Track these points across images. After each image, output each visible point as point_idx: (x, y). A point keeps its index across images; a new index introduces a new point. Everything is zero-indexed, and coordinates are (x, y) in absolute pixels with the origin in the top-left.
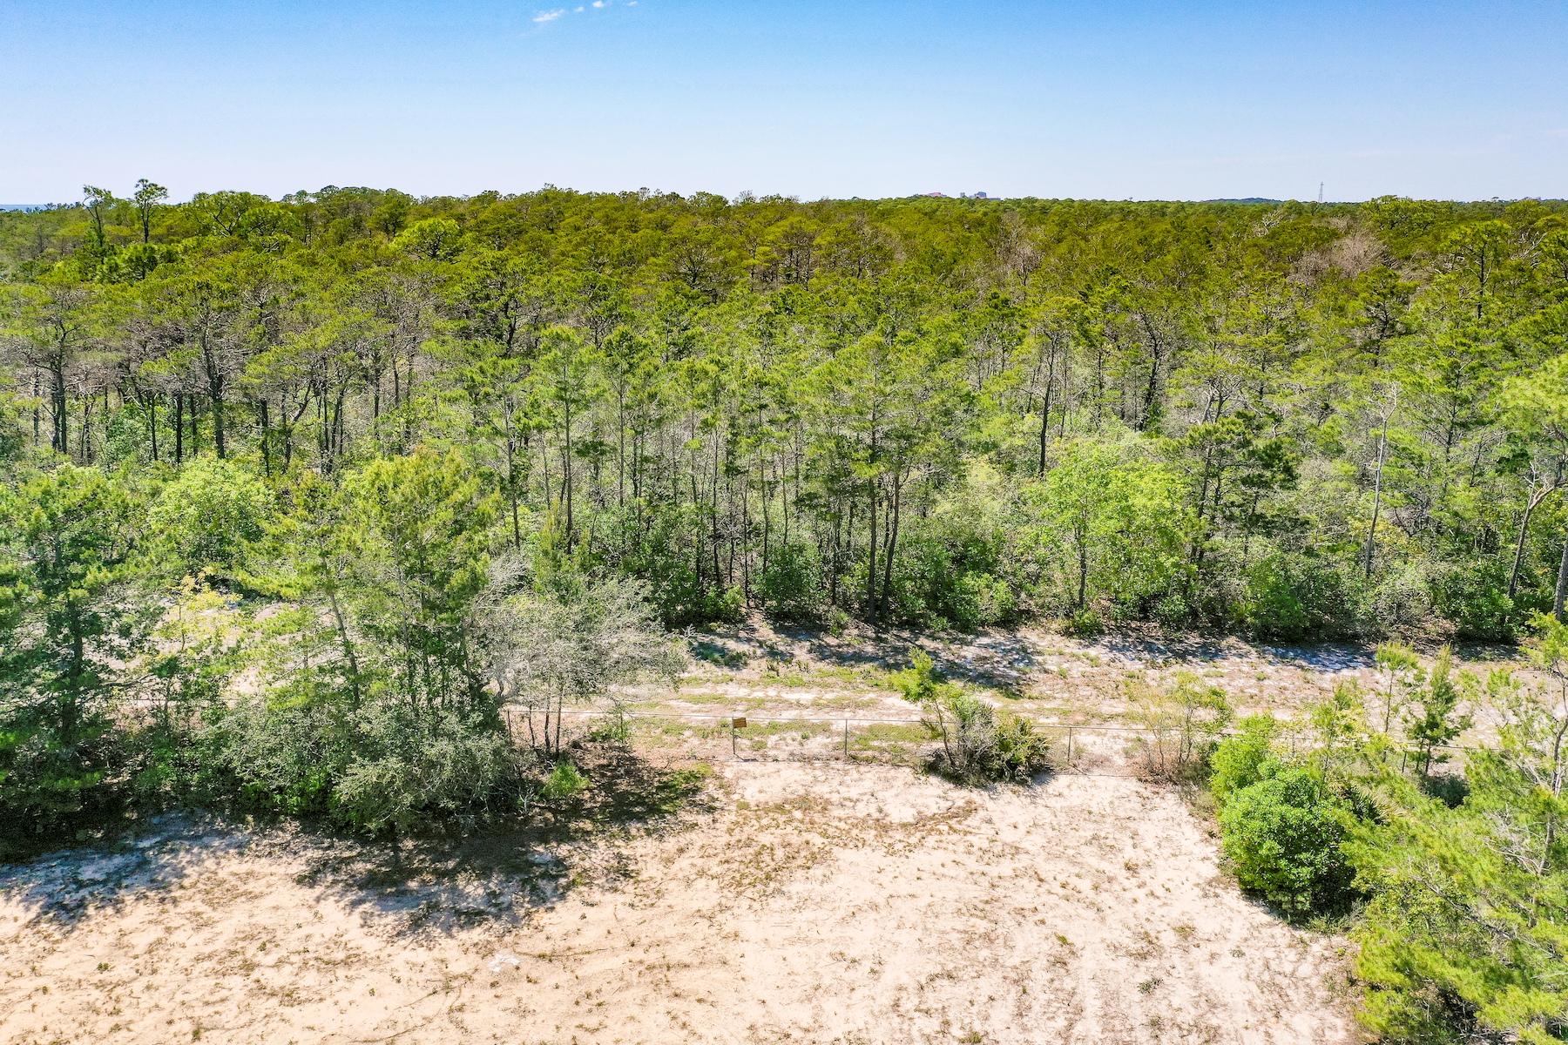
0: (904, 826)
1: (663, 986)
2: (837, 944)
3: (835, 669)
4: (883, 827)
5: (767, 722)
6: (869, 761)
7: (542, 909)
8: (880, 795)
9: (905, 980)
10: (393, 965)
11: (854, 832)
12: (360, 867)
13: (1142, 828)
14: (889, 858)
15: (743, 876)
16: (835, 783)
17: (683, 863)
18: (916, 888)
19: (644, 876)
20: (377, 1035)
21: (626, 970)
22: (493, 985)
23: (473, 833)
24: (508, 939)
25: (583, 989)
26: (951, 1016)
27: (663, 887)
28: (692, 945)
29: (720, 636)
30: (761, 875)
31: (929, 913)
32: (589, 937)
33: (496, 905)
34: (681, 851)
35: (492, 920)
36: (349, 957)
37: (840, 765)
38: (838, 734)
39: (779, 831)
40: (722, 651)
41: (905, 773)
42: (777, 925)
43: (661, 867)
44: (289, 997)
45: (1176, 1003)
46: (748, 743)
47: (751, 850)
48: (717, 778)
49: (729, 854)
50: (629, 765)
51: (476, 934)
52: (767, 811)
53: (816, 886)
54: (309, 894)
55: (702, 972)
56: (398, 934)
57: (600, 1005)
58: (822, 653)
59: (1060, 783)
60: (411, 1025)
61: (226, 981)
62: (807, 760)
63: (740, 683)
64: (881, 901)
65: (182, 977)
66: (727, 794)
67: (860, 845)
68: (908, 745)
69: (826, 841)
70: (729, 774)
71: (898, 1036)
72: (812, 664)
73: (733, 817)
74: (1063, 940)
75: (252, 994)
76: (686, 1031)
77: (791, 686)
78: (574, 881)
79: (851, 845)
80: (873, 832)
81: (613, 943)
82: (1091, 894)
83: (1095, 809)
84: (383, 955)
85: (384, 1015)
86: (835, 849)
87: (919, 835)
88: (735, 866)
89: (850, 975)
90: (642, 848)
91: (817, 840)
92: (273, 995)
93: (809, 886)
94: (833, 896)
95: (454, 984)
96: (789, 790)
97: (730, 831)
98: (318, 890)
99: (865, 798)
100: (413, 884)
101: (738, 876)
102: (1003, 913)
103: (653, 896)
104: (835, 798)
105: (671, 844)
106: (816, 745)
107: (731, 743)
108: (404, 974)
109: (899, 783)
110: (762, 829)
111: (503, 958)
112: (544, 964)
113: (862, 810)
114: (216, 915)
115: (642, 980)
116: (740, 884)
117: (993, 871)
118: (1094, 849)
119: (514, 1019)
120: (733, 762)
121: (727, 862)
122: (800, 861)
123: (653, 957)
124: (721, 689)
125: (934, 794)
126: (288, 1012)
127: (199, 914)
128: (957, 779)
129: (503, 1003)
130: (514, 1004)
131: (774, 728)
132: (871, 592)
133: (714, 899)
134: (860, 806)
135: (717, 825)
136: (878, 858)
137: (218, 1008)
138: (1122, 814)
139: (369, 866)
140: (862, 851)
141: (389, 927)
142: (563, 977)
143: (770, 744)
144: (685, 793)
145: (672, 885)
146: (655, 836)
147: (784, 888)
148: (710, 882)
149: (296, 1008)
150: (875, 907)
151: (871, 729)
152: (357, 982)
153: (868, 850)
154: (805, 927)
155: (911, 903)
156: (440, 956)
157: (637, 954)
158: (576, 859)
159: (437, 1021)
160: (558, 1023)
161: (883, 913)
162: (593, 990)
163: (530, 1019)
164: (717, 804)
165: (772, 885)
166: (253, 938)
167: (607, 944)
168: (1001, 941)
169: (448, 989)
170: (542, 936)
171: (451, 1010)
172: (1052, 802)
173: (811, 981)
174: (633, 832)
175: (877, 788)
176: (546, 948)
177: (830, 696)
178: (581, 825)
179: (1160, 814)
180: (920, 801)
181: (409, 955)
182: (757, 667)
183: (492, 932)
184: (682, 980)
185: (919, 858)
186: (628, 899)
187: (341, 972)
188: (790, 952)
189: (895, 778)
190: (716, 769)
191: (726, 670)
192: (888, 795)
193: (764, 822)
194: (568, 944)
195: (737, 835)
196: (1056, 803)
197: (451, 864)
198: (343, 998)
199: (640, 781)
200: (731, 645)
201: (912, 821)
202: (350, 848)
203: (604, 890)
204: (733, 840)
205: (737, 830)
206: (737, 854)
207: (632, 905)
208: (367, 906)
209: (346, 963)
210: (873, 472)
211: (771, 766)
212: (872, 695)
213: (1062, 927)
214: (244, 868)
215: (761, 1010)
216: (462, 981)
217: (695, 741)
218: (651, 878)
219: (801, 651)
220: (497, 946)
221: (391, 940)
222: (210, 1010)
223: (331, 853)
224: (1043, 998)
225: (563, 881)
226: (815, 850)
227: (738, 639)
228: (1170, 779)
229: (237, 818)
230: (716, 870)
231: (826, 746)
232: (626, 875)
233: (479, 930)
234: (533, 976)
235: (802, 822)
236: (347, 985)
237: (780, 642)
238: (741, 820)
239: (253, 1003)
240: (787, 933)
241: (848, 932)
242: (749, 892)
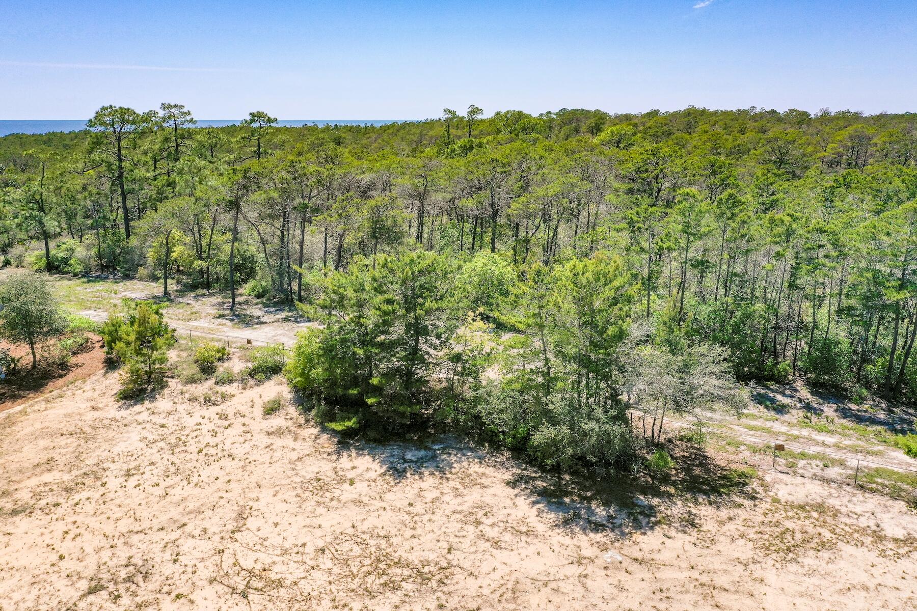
0: (896, 540)
1: (709, 598)
2: (834, 606)
3: (854, 425)
4: (879, 537)
5: (799, 451)
6: (872, 491)
7: (639, 532)
8: (879, 515)
10: (551, 542)
11: (856, 535)
12: (540, 484)
14: (881, 558)
15: (771, 544)
16: (845, 500)
17: (731, 527)
18: (899, 583)
19: (704, 528)
20: (539, 577)
21: (687, 582)
22: (605, 568)
23: (603, 479)
24: (616, 544)
25: (659, 585)
27: (716, 538)
28: (731, 579)
29: (773, 391)
30: (784, 547)
31: (909, 604)
32: (665, 556)
33: (612, 523)
34: (730, 519)
35: (609, 531)
36: (529, 531)
37: (850, 489)
38: (851, 469)
39: (799, 522)
40: (773, 401)
41: (901, 505)
42: (791, 581)
43: (716, 525)
44: (496, 544)
46: (784, 462)
47: (778, 530)
48: (761, 479)
49: (763, 528)
50: (702, 460)
51: (599, 537)
52: (793, 507)
53: (823, 564)
54: (512, 492)
55: (736, 597)
56: (556, 526)
57: (668, 598)
58: (845, 413)
60: (557, 578)
61: (466, 527)
62: (826, 481)
63: (783, 422)
64: (871, 585)
65: (446, 519)
66: (766, 491)
67: (859, 545)
68: (905, 486)
69: (834, 536)
70: (768, 479)
72: (836, 419)
73: (768, 506)
75: (478, 537)
77: (820, 431)
78: (660, 520)
79: (852, 543)
80: (870, 539)
81: (680, 563)
84: (547, 535)
85: (543, 568)
86: (840, 543)
87: (907, 549)
88: (766, 537)
90: (705, 511)
91: (827, 535)
92: (488, 540)
93: (817, 562)
94: (834, 573)
95: (584, 561)
96: (810, 497)
97: (765, 514)
98: (517, 491)
99: (867, 515)
100: (567, 500)
101: (767, 544)
103: (708, 542)
104: (844, 510)
105: (724, 513)
106: (833, 472)
107: (772, 459)
108: (557, 548)
109: (896, 510)
110: (787, 518)
111: (612, 555)
112: (636, 565)
113: (863, 522)
114: (465, 492)
115: (696, 590)
116: (768, 549)
119: (616, 591)
120: (772, 472)
121: (761, 533)
122: (813, 545)
123: (704, 579)
124: (769, 424)
126: (494, 551)
127: (457, 489)
129: (610, 580)
130: (616, 583)
131: (804, 456)
132: (888, 378)
133: (750, 554)
134: (862, 519)
135: (757, 509)
136: (873, 557)
137: (461, 540)
139: (544, 484)
140: (861, 549)
141: (551, 521)
142: (647, 576)
143: (799, 465)
144: (738, 484)
145: (722, 538)
146: (714, 506)
147: (799, 559)
148: (748, 542)
149: (499, 551)
150: (866, 589)
151: (877, 470)
152: (531, 545)
153: (866, 550)
154: (811, 588)
155: (895, 593)
156: (577, 544)
157: (695, 574)
158: (662, 508)
159: (572, 579)
160: (641, 601)
161: (873, 594)
162: (664, 588)
163: (625, 594)
164: (758, 496)
165: (791, 555)
166: (481, 508)
167: (676, 563)
169: (580, 563)
170: (637, 548)
171: (580, 576)
174: (700, 500)
175: (877, 510)
176: (639, 555)
177: (847, 442)
178: (668, 489)
180: (910, 526)
181: (560, 538)
182: (797, 415)
183: (608, 538)
184: (722, 598)
186: (693, 540)
187: (524, 538)
188: (799, 601)
189: (891, 506)
190: (760, 474)
191: (773, 413)
192: (886, 517)
193: (790, 514)
194: (652, 557)
195: (769, 517)
197: (589, 494)
198: (523, 552)
199: (708, 471)
200: (779, 397)
201: (902, 538)
202: (535, 472)
203: (678, 530)
204: (766, 521)
205: (770, 515)
206: (768, 529)
207: (695, 544)
208: (541, 506)
209: (527, 534)
210: (901, 296)
211: (799, 480)
212: (880, 448)
214: (481, 470)
216: (588, 561)
217: (748, 454)
218: (709, 531)
219: (829, 410)
220: (610, 546)
221: (552, 528)
222: (457, 540)
223: (525, 473)
225: (653, 519)
226: (825, 540)
227: (784, 395)
229: (480, 443)
230: (752, 536)
231: (841, 474)
232: (693, 525)
233: (600, 535)
234: (630, 569)
235: (817, 520)
236: (526, 546)
237: (814, 401)
238: (773, 509)
239: (478, 542)
240: (798, 588)
241: (843, 599)
242: (774, 556)
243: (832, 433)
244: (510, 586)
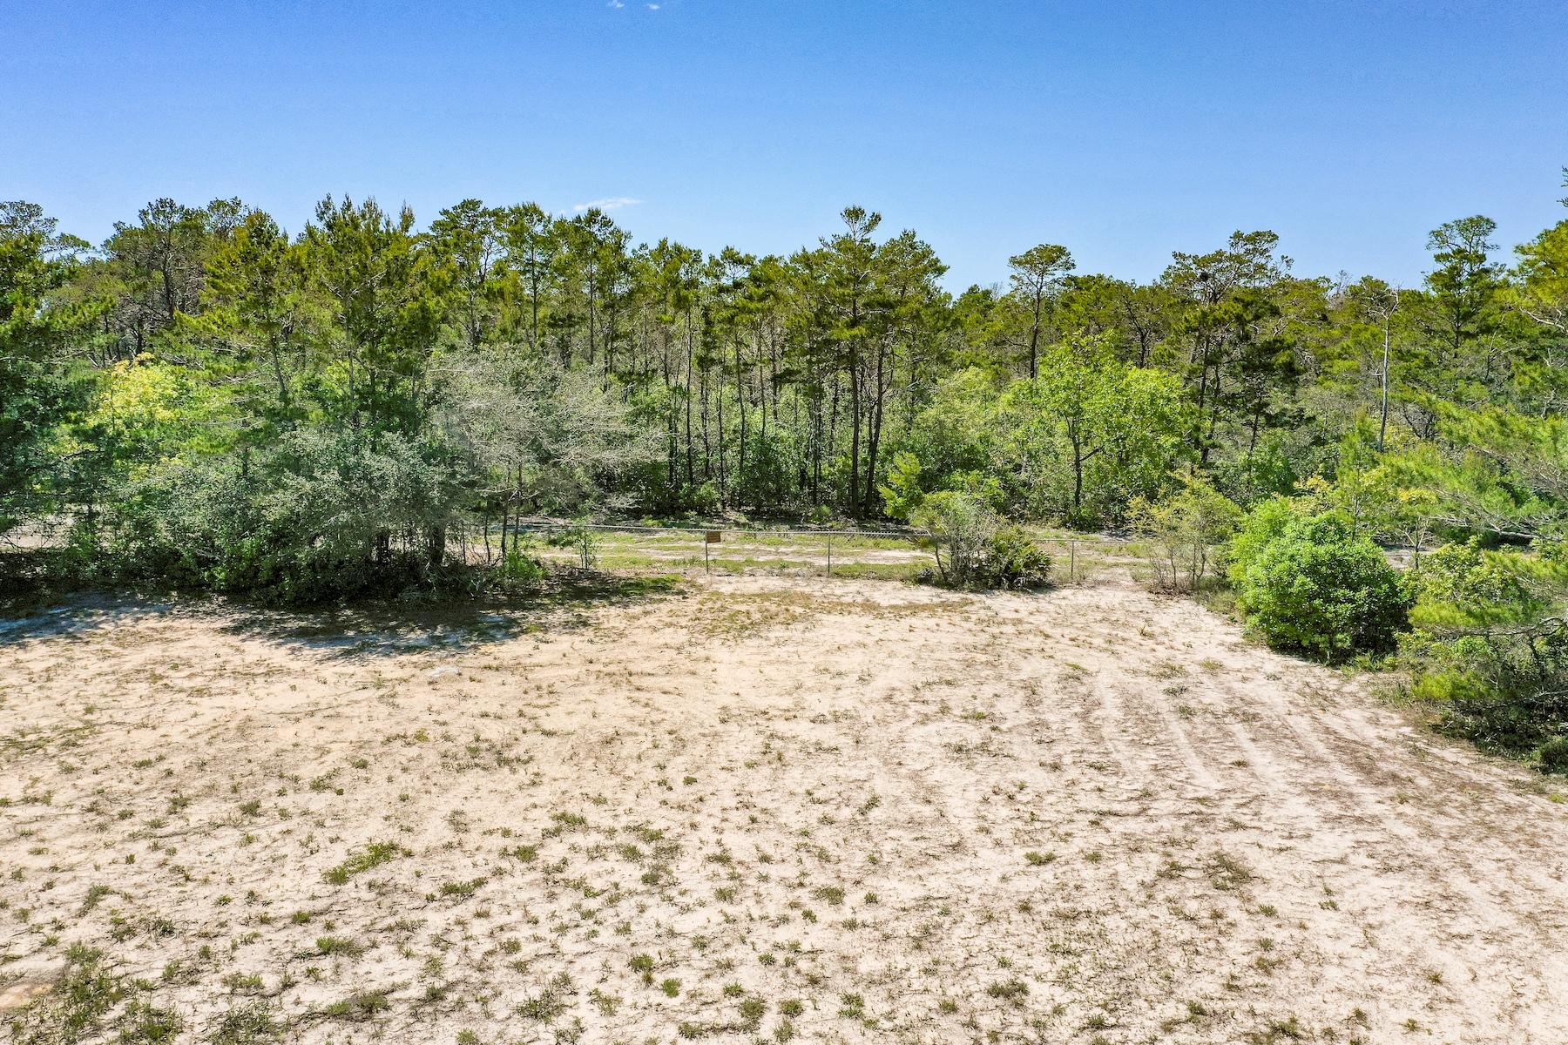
0: (894, 607)
1: (623, 684)
2: (821, 665)
3: (817, 538)
4: (870, 607)
5: (743, 560)
6: (854, 577)
7: (491, 644)
8: (867, 593)
9: (897, 684)
10: (319, 675)
11: (839, 608)
12: (294, 625)
13: (1156, 618)
14: (877, 620)
15: (715, 627)
16: (818, 587)
17: (652, 620)
18: (907, 636)
19: (605, 626)
20: (296, 710)
21: (583, 676)
22: (430, 683)
24: (450, 659)
25: (533, 684)
26: (951, 704)
27: (626, 632)
28: (657, 663)
30: (736, 627)
31: (924, 650)
32: (539, 658)
33: (440, 643)
34: (646, 613)
35: (434, 651)
36: (271, 671)
37: (823, 579)
38: (821, 566)
39: (755, 605)
41: (895, 584)
42: (753, 654)
43: (624, 621)
44: (200, 692)
45: (1207, 701)
46: (722, 569)
47: (724, 614)
48: (689, 582)
49: (700, 615)
50: (592, 576)
51: (416, 658)
52: (743, 596)
53: (797, 634)
54: (233, 639)
55: (668, 678)
56: (328, 659)
57: (551, 693)
58: (802, 530)
59: (1066, 592)
60: (335, 703)
61: (130, 685)
62: (788, 576)
64: (869, 641)
65: (80, 683)
66: (699, 589)
67: (845, 614)
69: (807, 611)
70: (701, 581)
71: (891, 714)
72: (792, 535)
73: (705, 598)
74: (1076, 667)
75: (157, 691)
76: (648, 709)
77: (771, 544)
78: (527, 629)
79: (835, 613)
80: (859, 609)
81: (568, 661)
82: (1106, 646)
83: (1102, 604)
84: (307, 670)
85: (307, 701)
86: (818, 615)
87: (910, 612)
88: (707, 622)
89: (837, 681)
90: (608, 614)
92: (181, 691)
93: (788, 633)
94: (815, 639)
95: (388, 684)
96: (767, 589)
97: (702, 603)
98: (242, 636)
99: (851, 595)
100: (351, 633)
101: (710, 627)
102: (1008, 651)
103: (614, 636)
104: (817, 594)
105: (636, 610)
106: (797, 570)
108: (331, 680)
109: (889, 588)
110: (736, 604)
111: (444, 670)
112: (489, 672)
113: (846, 599)
114: (125, 652)
115: (600, 681)
116: (711, 631)
117: (995, 630)
118: (1106, 624)
119: (453, 701)
120: (708, 576)
121: (698, 619)
122: (779, 620)
123: (612, 668)
125: (925, 594)
126: (194, 700)
127: (106, 651)
128: (951, 587)
129: (439, 693)
130: (453, 693)
131: (750, 563)
133: (684, 639)
134: (844, 598)
135: (688, 601)
136: (867, 619)
137: (117, 698)
138: (1133, 609)
139: (303, 624)
140: (848, 617)
141: (318, 656)
142: (510, 679)
143: (745, 570)
144: (654, 588)
145: (635, 631)
146: (618, 606)
147: (761, 634)
148: (679, 629)
149: (206, 698)
150: (863, 646)
151: (855, 565)
152: (277, 684)
153: (855, 617)
154: (784, 656)
155: (903, 644)
156: (373, 669)
157: (596, 667)
158: (531, 618)
159: (365, 703)
161: (872, 649)
162: (544, 686)
163: (471, 701)
164: (687, 593)
165: (748, 632)
166: (163, 663)
167: (561, 661)
168: (1006, 666)
169: (379, 686)
170: (491, 657)
171: (382, 696)
172: (1058, 602)
173: (790, 684)
174: (595, 604)
175: (863, 590)
176: (495, 664)
177: (811, 550)
178: (538, 602)
179: (1177, 610)
180: (911, 597)
181: (338, 669)
183: (433, 656)
184: (646, 682)
185: (914, 621)
186: (588, 638)
187: (260, 680)
188: (766, 669)
189: (882, 586)
190: (688, 579)
192: (876, 593)
193: (740, 601)
194: (518, 662)
195: (710, 604)
196: (1063, 603)
197: (393, 623)
198: (261, 693)
199: (604, 582)
201: (902, 605)
202: (281, 614)
203: (560, 633)
204: (705, 608)
206: (708, 615)
207: (591, 641)
208: (297, 645)
209: (267, 674)
210: (854, 333)
211: (746, 578)
212: (859, 550)
213: (1072, 660)
214: (162, 625)
215: (736, 699)
216: (396, 682)
217: (665, 567)
218: (613, 627)
219: (779, 529)
220: (438, 663)
221: (321, 662)
222: (108, 699)
223: (261, 617)
224: (1055, 697)
225: (515, 630)
226: (796, 614)
228: (1185, 592)
230: (685, 623)
231: (807, 571)
232: (586, 625)
233: (418, 656)
234: (478, 677)
235: (781, 602)
236: (266, 686)
237: (756, 524)
238: (713, 599)
240: (766, 658)
241: (833, 658)
242: (723, 636)
243: (790, 544)
244: (232, 725)
